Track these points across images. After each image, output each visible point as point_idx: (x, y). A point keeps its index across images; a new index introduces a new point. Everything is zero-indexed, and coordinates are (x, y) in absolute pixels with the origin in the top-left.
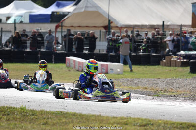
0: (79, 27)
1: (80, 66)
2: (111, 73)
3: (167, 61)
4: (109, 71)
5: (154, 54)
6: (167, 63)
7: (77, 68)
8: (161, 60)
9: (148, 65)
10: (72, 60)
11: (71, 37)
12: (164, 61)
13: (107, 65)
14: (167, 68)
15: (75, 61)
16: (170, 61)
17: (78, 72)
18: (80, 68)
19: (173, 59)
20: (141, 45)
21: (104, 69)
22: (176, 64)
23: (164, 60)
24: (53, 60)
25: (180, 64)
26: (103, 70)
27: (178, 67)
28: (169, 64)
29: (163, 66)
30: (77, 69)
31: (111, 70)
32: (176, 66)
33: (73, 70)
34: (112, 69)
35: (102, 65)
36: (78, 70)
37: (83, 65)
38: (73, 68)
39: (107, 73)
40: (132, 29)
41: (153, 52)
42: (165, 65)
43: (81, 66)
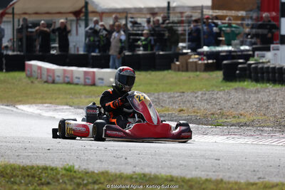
0: (36, 13)
1: (48, 76)
2: (101, 84)
3: (181, 63)
4: (97, 82)
5: (161, 53)
6: (182, 67)
7: (45, 78)
8: (173, 62)
9: (153, 71)
10: (35, 65)
11: (30, 30)
12: (178, 63)
13: (94, 72)
14: (184, 74)
15: (40, 68)
16: (187, 63)
17: (46, 84)
18: (49, 78)
19: (191, 60)
20: (139, 40)
21: (89, 79)
22: (196, 68)
23: (177, 61)
24: (4, 67)
25: (203, 68)
26: (87, 80)
27: (200, 71)
28: (186, 68)
29: (175, 70)
30: (45, 80)
31: (100, 81)
32: (196, 70)
33: (39, 82)
34: (102, 79)
35: (85, 72)
36: (46, 82)
37: (54, 73)
38: (37, 78)
39: (94, 84)
40: (125, 15)
41: (159, 50)
42: (179, 69)
43: (51, 74)
